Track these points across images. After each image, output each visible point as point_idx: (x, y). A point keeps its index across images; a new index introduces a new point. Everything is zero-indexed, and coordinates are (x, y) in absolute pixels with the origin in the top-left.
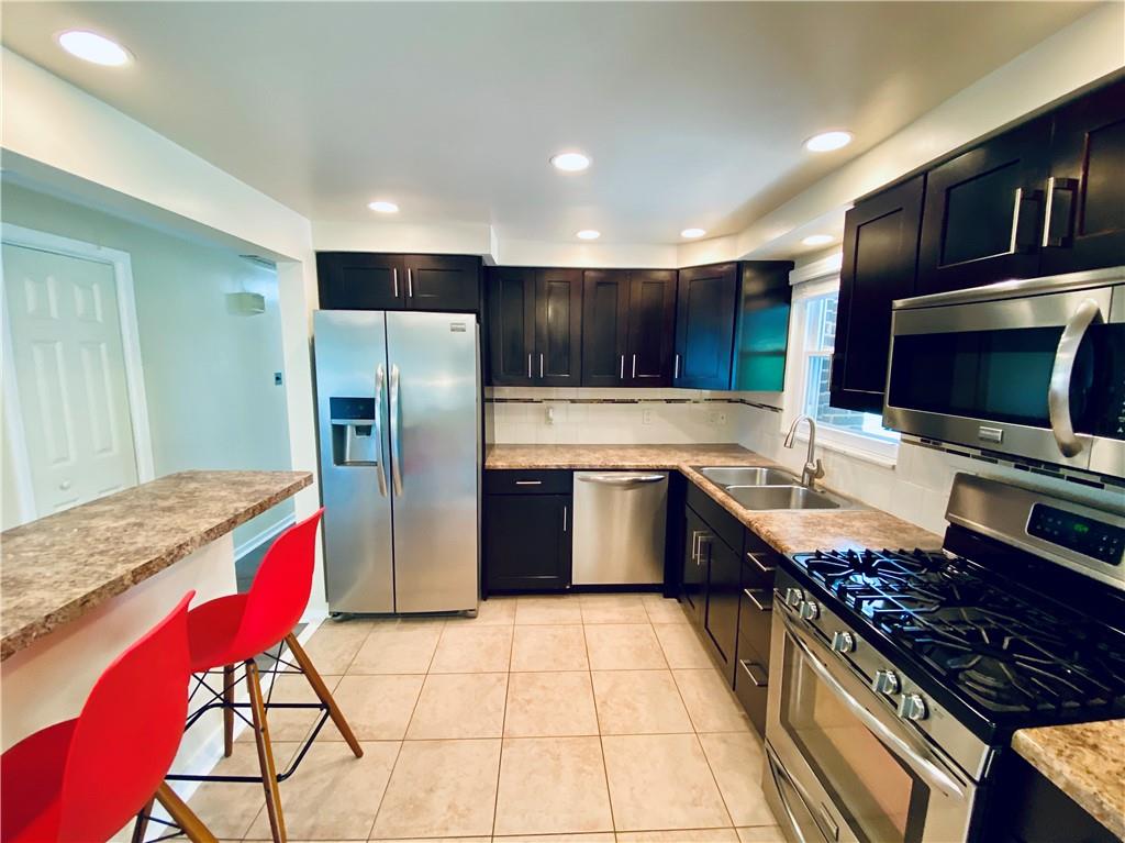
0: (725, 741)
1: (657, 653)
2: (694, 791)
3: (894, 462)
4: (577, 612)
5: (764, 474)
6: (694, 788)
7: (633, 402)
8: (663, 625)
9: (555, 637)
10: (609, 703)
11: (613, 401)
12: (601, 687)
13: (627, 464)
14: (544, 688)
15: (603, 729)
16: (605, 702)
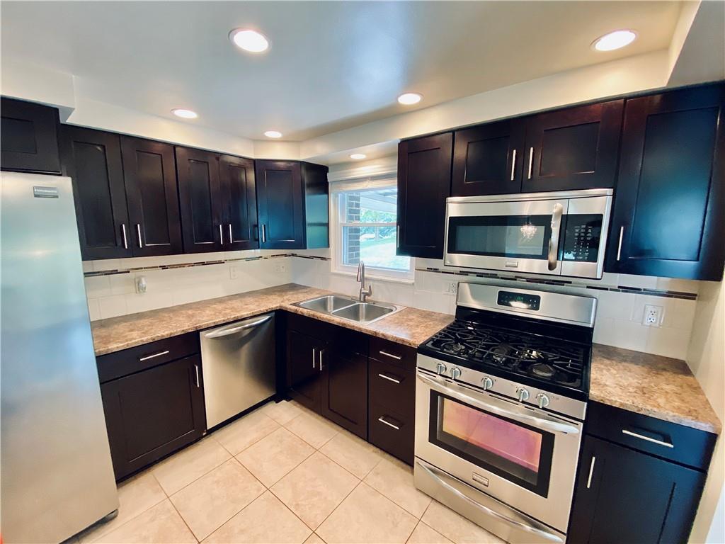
0: (378, 474)
1: (302, 444)
2: (389, 518)
3: (413, 281)
4: (221, 450)
5: (332, 300)
6: (387, 516)
7: (220, 262)
8: (290, 423)
9: (217, 482)
10: (300, 503)
11: (203, 264)
12: (286, 495)
13: (245, 314)
14: (242, 531)
15: (312, 525)
16: (297, 505)
